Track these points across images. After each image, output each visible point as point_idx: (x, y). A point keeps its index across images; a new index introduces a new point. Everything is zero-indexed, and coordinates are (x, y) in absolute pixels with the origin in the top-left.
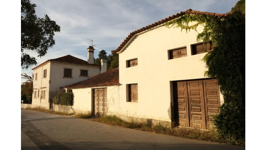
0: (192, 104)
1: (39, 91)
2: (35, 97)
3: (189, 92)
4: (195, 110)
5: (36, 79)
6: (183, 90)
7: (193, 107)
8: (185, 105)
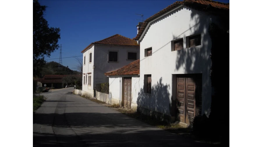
0: (188, 100)
1: (86, 76)
2: (84, 83)
3: (187, 86)
4: (190, 106)
5: (85, 64)
6: (183, 84)
7: (189, 103)
8: (184, 101)
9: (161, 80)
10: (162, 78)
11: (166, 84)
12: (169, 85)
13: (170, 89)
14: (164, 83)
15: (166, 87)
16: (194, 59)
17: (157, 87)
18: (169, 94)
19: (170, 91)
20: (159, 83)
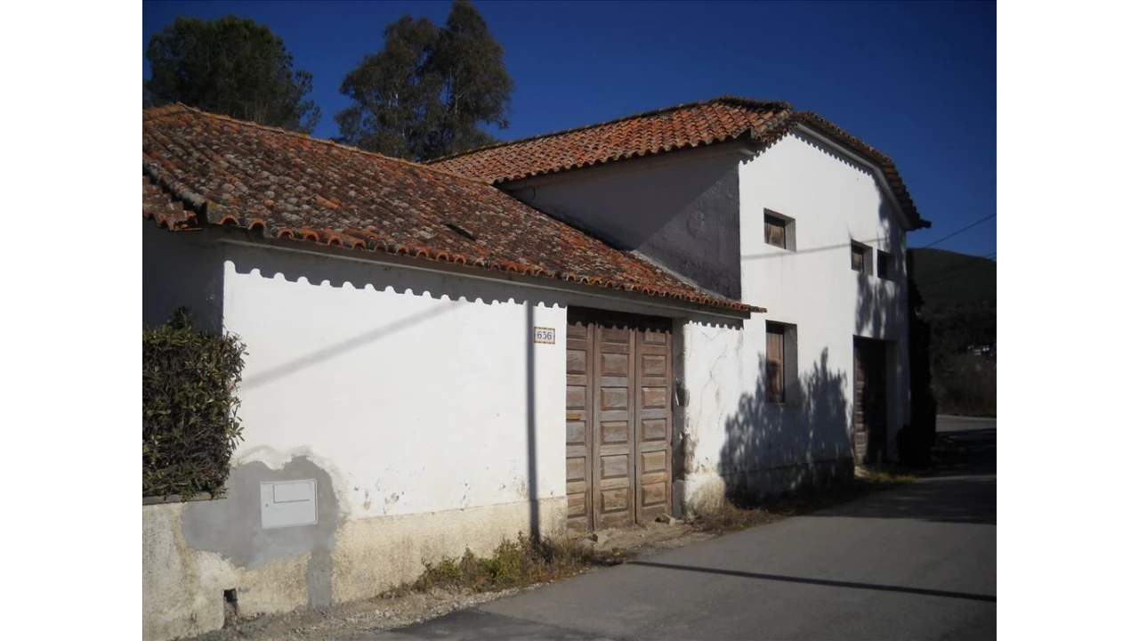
9: (824, 357)
10: (826, 349)
11: (839, 371)
12: (845, 375)
13: (846, 385)
14: (834, 368)
15: (837, 382)
16: (884, 317)
17: (814, 381)
18: (844, 403)
19: (848, 392)
20: (819, 366)
